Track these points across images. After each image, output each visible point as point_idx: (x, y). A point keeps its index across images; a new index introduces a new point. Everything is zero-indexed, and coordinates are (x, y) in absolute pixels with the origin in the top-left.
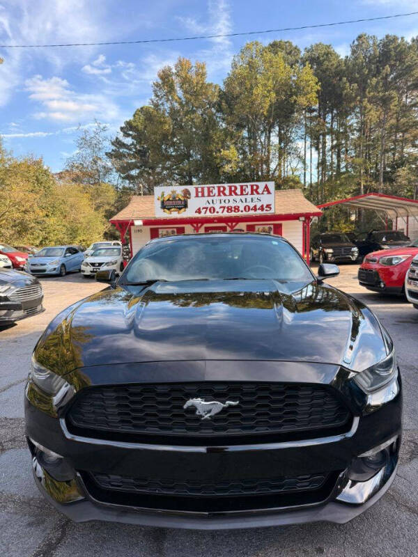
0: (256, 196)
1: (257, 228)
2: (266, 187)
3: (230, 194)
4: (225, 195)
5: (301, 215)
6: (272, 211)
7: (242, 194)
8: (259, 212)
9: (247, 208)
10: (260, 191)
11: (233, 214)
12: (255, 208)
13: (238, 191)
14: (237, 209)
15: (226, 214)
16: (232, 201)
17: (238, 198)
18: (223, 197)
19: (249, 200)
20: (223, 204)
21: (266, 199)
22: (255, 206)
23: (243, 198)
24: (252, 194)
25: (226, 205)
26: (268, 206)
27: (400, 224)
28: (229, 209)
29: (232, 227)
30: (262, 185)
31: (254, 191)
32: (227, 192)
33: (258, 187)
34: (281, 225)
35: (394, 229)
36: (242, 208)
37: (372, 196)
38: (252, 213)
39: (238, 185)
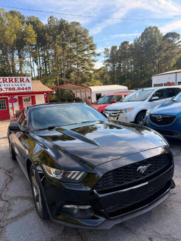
0: (22, 83)
1: (23, 98)
2: (27, 79)
3: (10, 82)
4: (7, 82)
5: (45, 92)
6: (31, 90)
7: (16, 82)
8: (25, 91)
9: (19, 89)
10: (25, 80)
11: (12, 91)
12: (23, 89)
13: (14, 81)
14: (14, 89)
15: (8, 91)
16: (11, 85)
17: (14, 84)
18: (6, 83)
19: (19, 85)
20: (6, 87)
21: (28, 85)
22: (23, 88)
23: (17, 84)
24: (21, 82)
25: (8, 87)
26: (29, 88)
27: (78, 95)
28: (10, 89)
29: (12, 98)
30: (25, 78)
31: (22, 81)
32: (8, 81)
33: (23, 79)
34: (35, 96)
35: (76, 97)
36: (16, 89)
37: (69, 84)
38: (21, 91)
39: (13, 78)
